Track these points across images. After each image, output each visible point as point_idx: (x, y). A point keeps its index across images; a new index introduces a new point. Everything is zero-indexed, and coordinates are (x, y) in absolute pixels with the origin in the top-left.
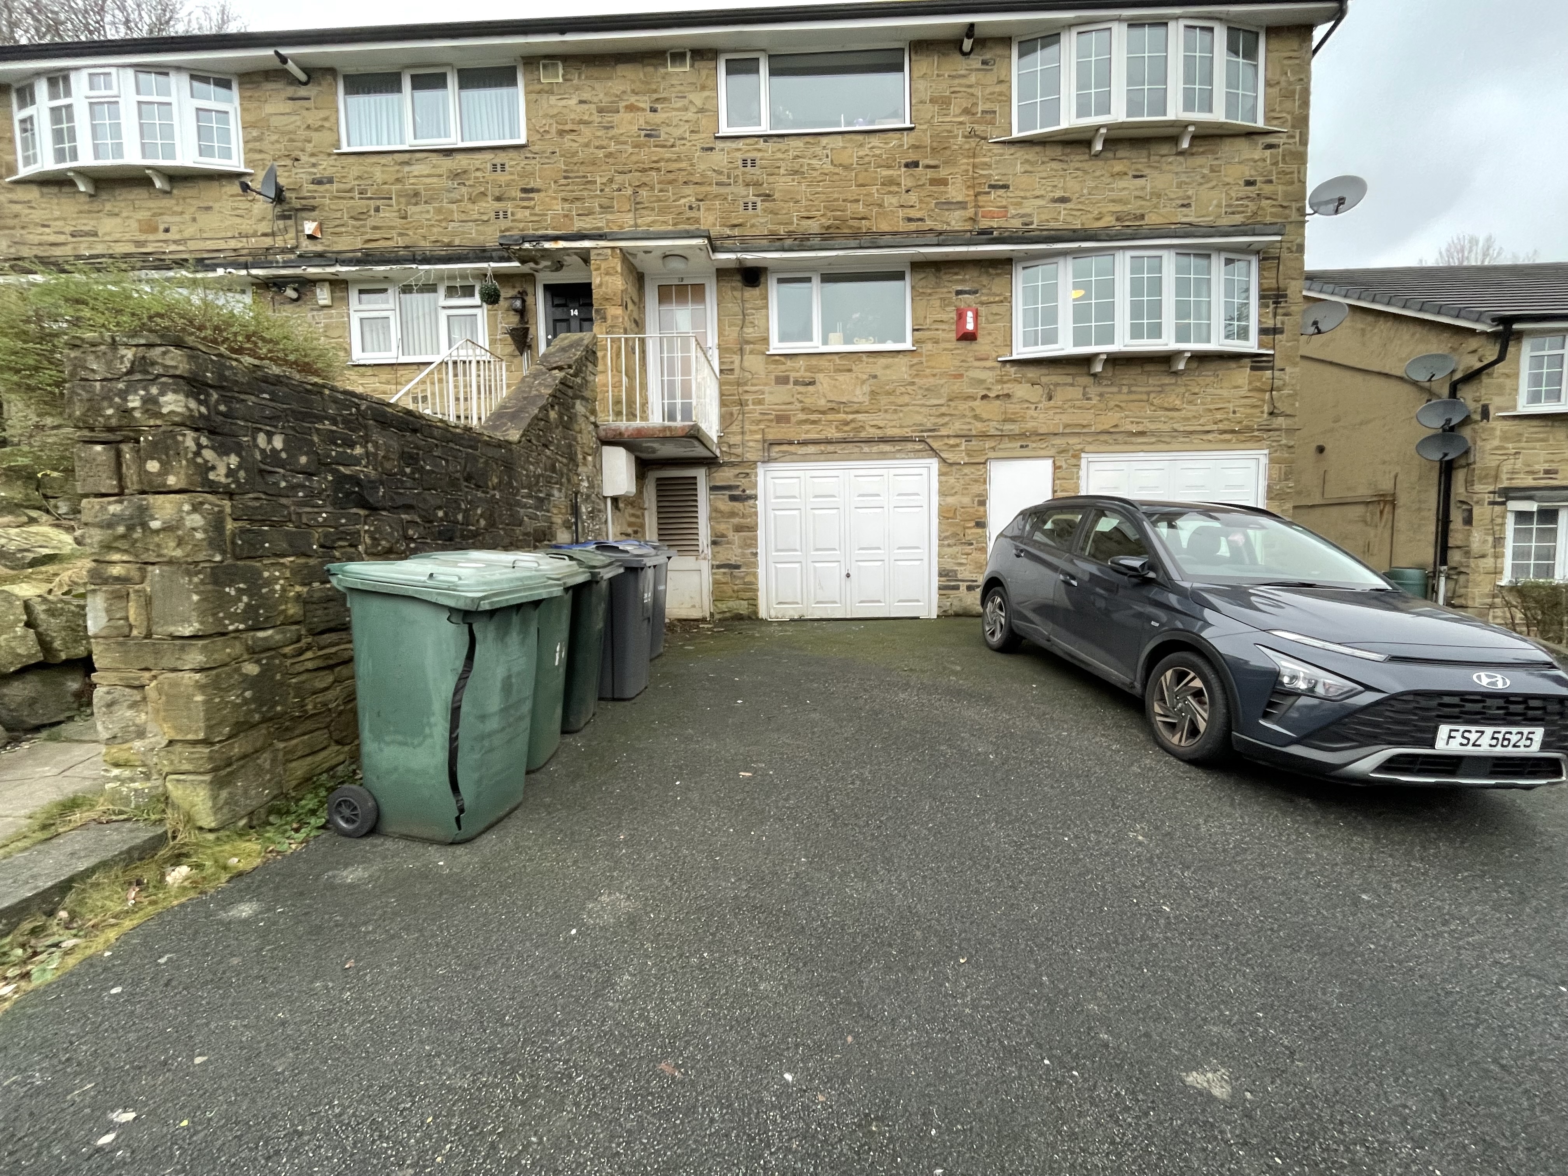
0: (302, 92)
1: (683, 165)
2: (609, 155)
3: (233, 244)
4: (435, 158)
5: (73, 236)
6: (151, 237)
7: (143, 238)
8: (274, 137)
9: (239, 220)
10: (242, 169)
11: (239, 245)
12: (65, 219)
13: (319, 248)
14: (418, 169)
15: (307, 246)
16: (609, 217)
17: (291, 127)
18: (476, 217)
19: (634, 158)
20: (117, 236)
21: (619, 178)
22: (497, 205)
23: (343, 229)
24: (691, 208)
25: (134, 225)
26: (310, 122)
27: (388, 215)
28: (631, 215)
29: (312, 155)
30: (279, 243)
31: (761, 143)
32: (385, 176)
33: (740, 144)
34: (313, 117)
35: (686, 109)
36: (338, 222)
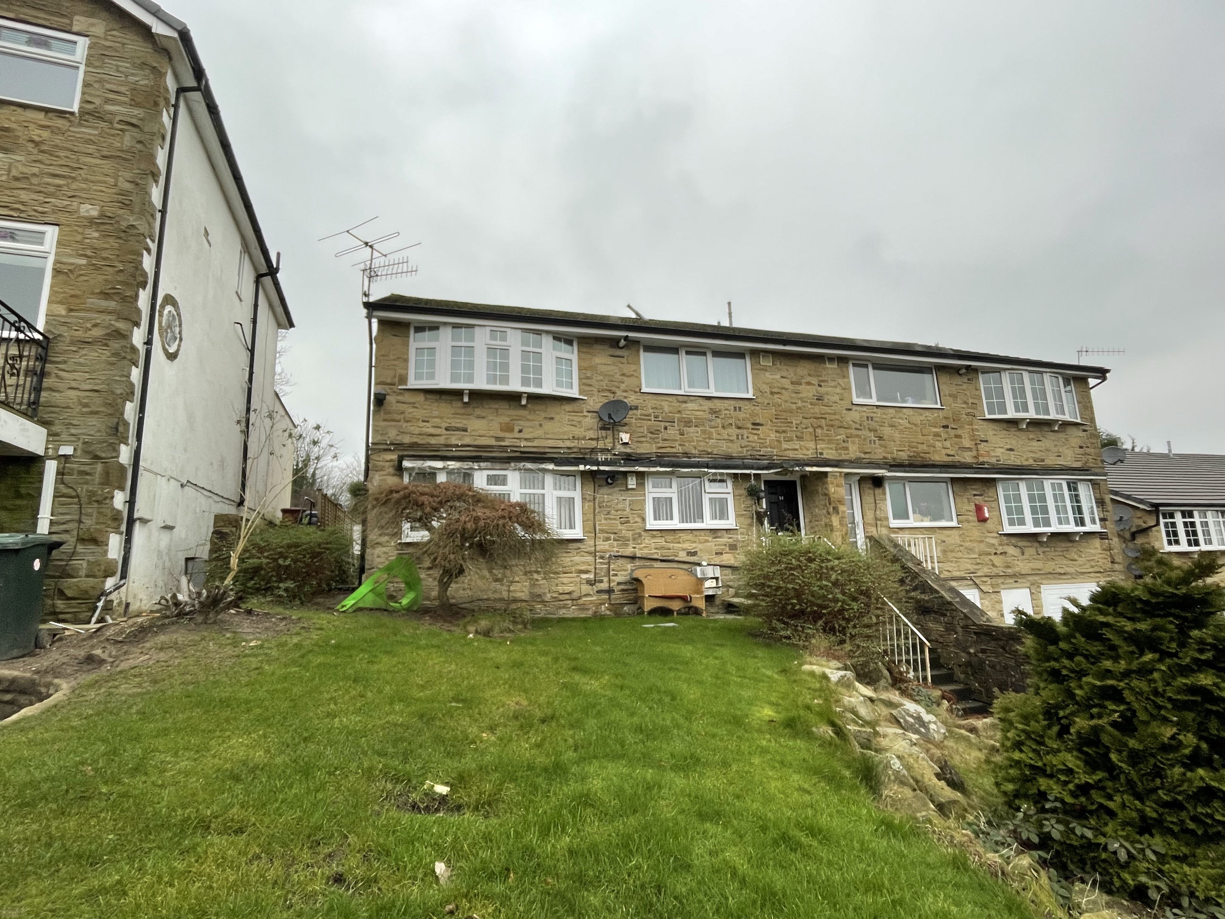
0: (619, 352)
1: (837, 417)
2: (799, 408)
3: (568, 444)
4: (702, 401)
5: (446, 429)
6: (508, 435)
7: (502, 435)
8: (601, 378)
9: (573, 428)
10: (577, 396)
11: (573, 445)
12: (441, 418)
13: (628, 450)
14: (690, 406)
15: (620, 448)
16: (801, 443)
17: (612, 373)
18: (726, 437)
19: (812, 411)
20: (482, 433)
21: (804, 421)
22: (738, 431)
23: (644, 439)
24: (844, 441)
25: (497, 426)
26: (625, 371)
27: (673, 432)
28: (814, 442)
29: (626, 391)
30: (601, 445)
31: (875, 410)
32: (671, 409)
33: (865, 409)
34: (628, 369)
35: (836, 387)
36: (640, 435)
